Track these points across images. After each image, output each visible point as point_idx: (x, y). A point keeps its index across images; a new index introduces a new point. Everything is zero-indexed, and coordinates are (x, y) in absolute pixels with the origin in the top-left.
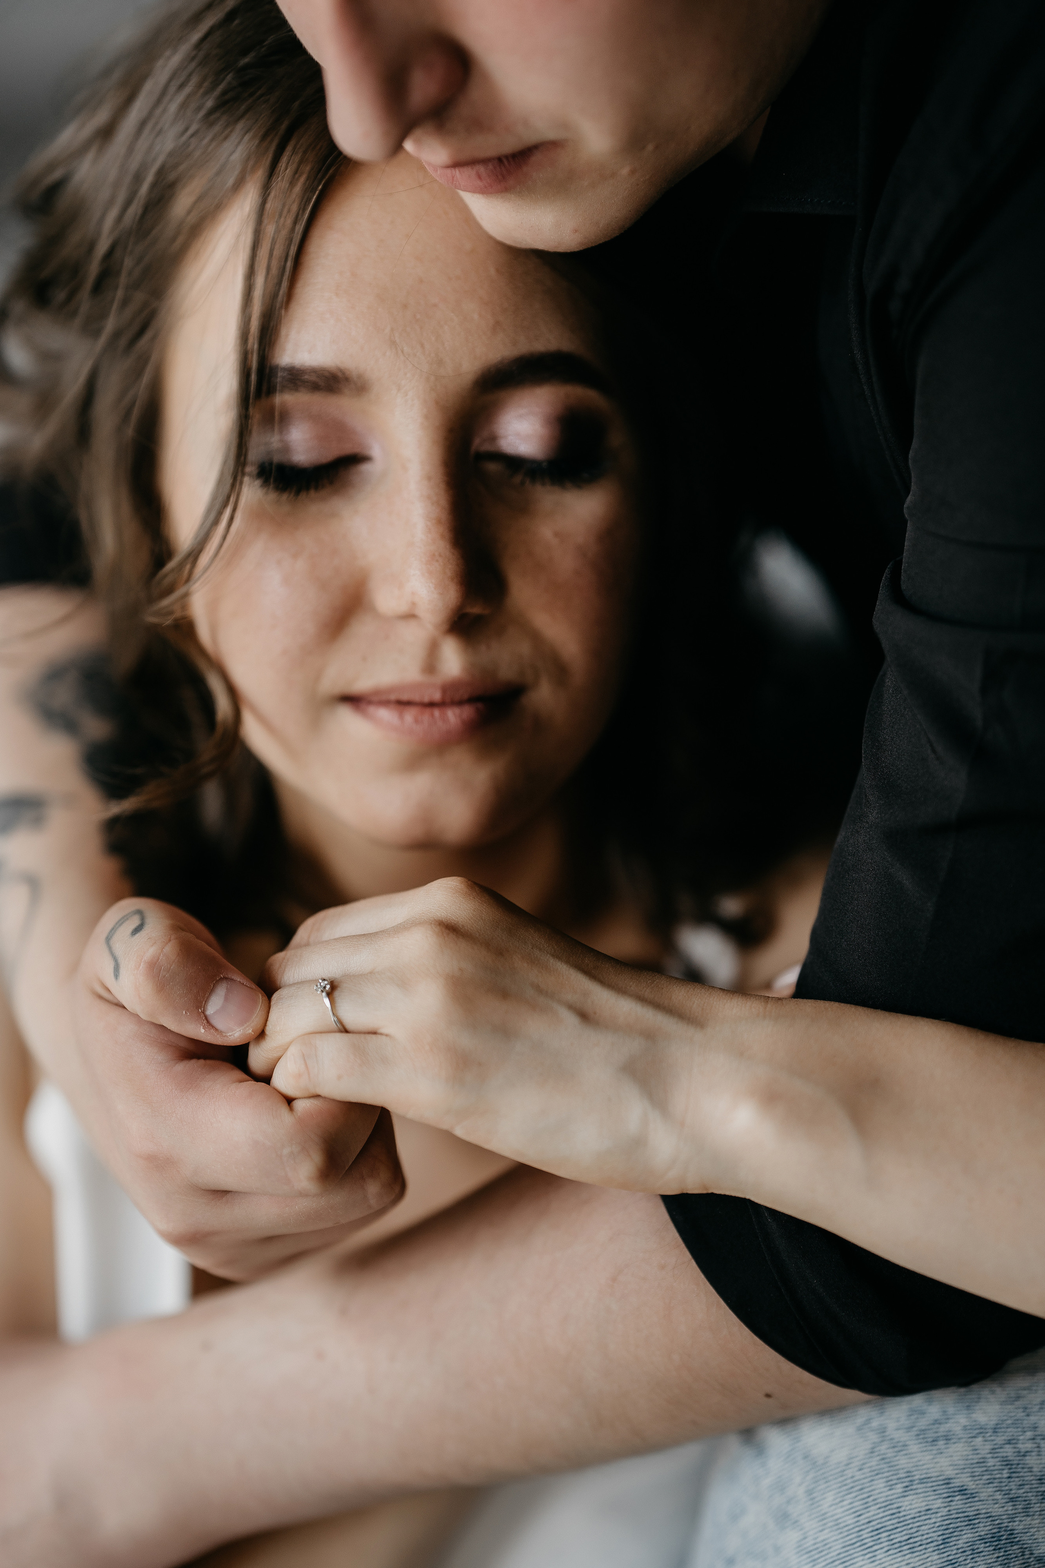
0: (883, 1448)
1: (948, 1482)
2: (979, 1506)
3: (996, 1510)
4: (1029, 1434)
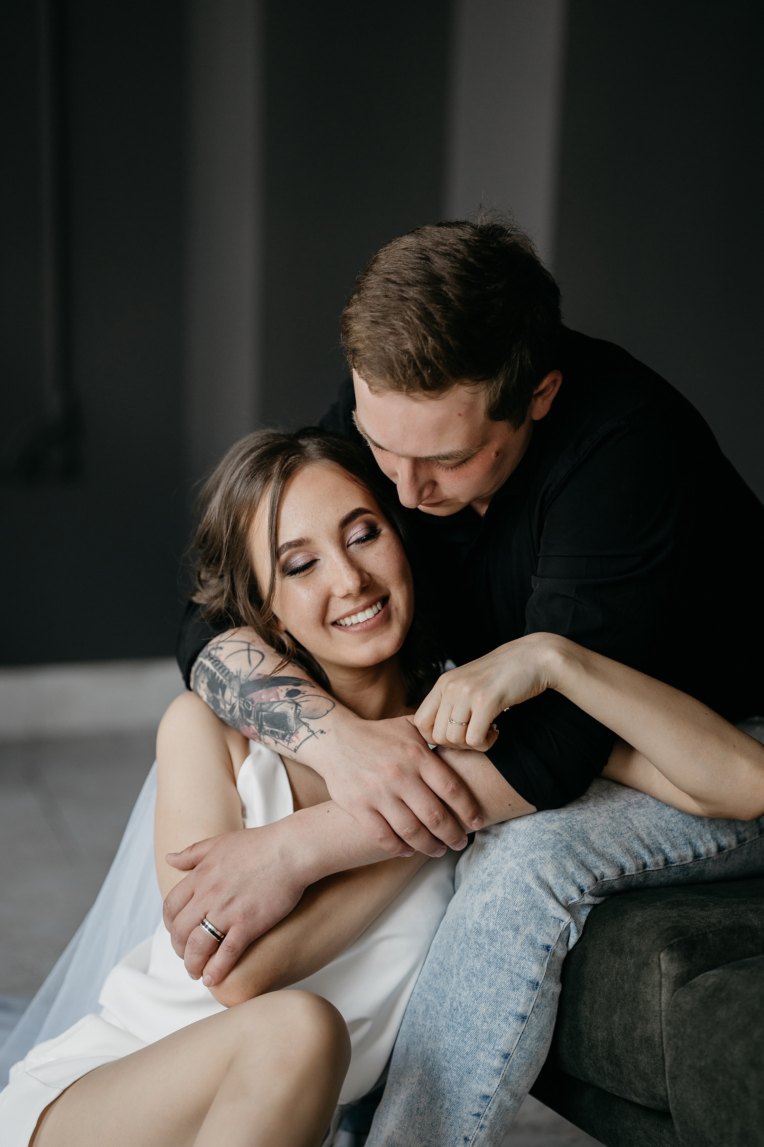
0: (536, 824)
1: (555, 831)
2: (563, 837)
3: (567, 839)
4: (575, 820)
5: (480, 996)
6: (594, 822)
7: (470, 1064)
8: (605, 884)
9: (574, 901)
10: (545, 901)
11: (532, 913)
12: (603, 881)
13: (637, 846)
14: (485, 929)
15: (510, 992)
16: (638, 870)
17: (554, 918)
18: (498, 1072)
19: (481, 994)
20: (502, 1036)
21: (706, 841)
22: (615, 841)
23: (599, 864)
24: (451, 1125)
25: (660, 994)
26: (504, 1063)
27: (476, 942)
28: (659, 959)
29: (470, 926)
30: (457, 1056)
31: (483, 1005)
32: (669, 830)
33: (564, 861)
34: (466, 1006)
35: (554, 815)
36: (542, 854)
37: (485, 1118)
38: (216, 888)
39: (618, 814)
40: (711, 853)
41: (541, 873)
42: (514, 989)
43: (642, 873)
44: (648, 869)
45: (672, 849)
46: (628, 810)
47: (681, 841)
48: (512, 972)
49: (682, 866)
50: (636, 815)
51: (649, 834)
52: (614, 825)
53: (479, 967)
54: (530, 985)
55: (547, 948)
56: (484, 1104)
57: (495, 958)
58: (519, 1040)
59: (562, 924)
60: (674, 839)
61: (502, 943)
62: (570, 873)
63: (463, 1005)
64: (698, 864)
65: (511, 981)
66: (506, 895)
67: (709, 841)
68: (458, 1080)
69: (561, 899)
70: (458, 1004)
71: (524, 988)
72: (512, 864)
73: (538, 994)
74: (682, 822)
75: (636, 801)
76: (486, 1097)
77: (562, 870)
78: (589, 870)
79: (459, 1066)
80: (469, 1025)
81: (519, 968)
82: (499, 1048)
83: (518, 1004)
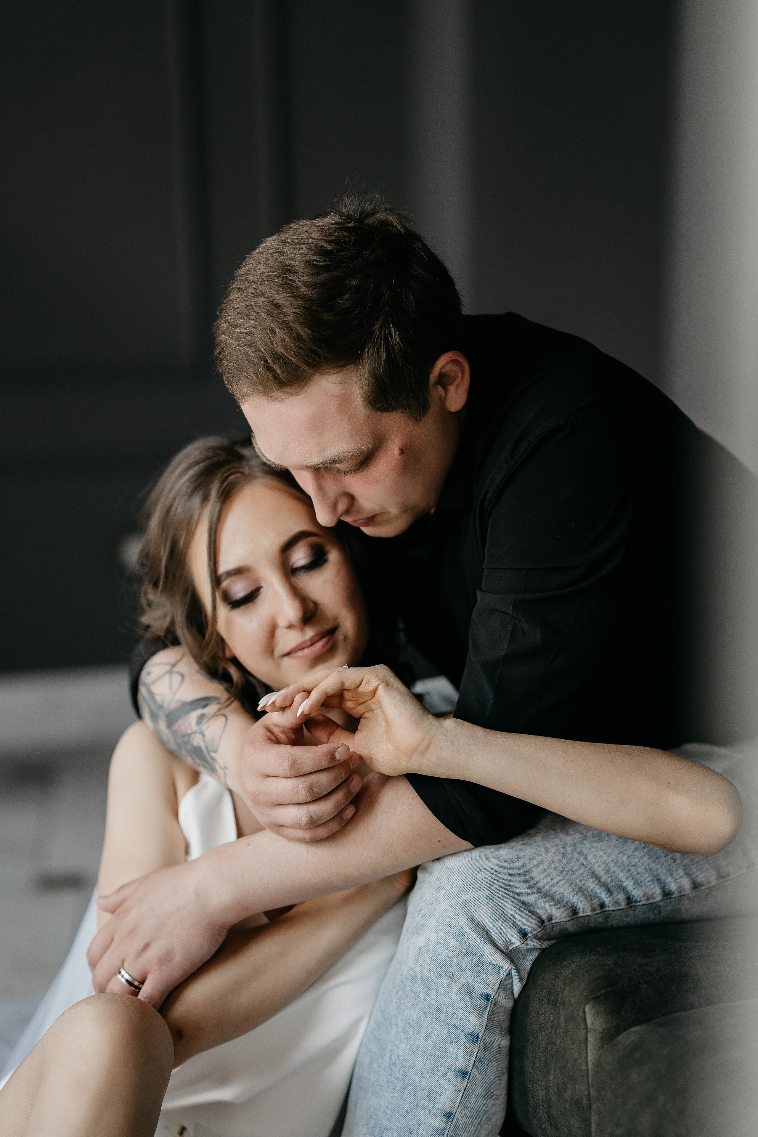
0: (472, 861)
1: (491, 869)
3: (506, 878)
4: (516, 857)
5: (417, 1050)
6: (539, 858)
7: (411, 1123)
8: (554, 926)
9: (515, 946)
10: (481, 946)
11: (467, 959)
12: (552, 923)
13: (592, 885)
14: (419, 977)
15: (448, 1045)
16: (593, 909)
17: (493, 964)
18: (441, 1132)
19: (418, 1047)
20: (442, 1093)
21: (678, 877)
22: (564, 879)
23: (545, 904)
25: (587, 1052)
26: (446, 1123)
27: (412, 990)
28: (584, 1012)
29: (405, 973)
30: (397, 1115)
31: (421, 1059)
32: (632, 866)
33: (502, 902)
34: (404, 1060)
35: (493, 851)
36: (476, 894)
38: (132, 932)
39: (569, 849)
40: (685, 890)
41: (476, 916)
42: (451, 1043)
43: (600, 913)
44: (607, 909)
45: (635, 887)
46: (582, 844)
47: (646, 877)
48: (448, 1024)
49: (649, 905)
50: (593, 850)
51: (607, 871)
52: (564, 861)
53: (415, 1017)
54: (470, 1037)
55: (487, 997)
57: (431, 1008)
58: (462, 1098)
59: (502, 972)
60: (638, 876)
61: (437, 992)
62: (509, 915)
63: (401, 1058)
64: (670, 902)
65: (449, 1033)
66: (439, 939)
67: (681, 877)
69: (499, 943)
70: (397, 1057)
71: (462, 1041)
72: (444, 905)
73: (479, 1048)
74: (647, 856)
75: (594, 834)
77: (499, 911)
78: (532, 911)
79: (399, 1125)
80: (407, 1081)
81: (457, 1019)
82: (440, 1106)
83: (457, 1058)
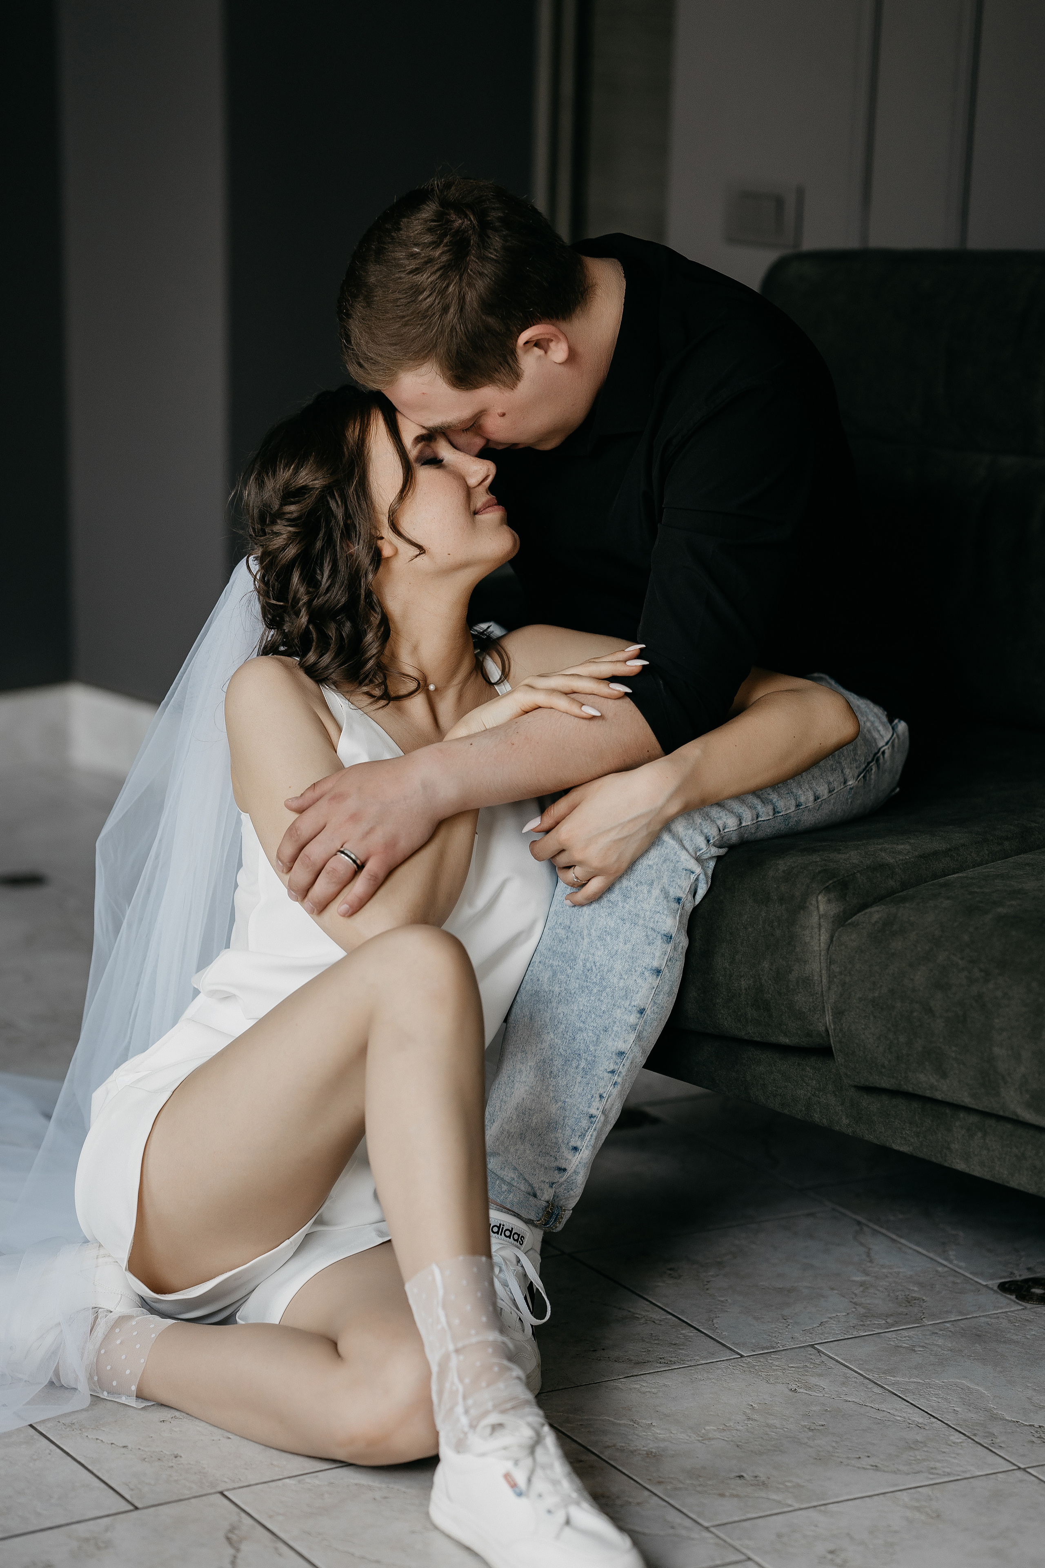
5: (616, 954)
7: (607, 1022)
8: (726, 835)
9: (704, 852)
10: (678, 853)
11: (665, 866)
12: (725, 833)
13: (751, 797)
15: (646, 947)
16: (752, 819)
17: (687, 869)
18: (634, 1027)
19: (617, 951)
20: (638, 991)
21: (805, 790)
23: (721, 813)
24: (588, 1084)
26: (639, 1018)
30: (593, 1016)
31: (619, 961)
34: (600, 965)
37: (619, 1075)
40: (809, 802)
42: (649, 944)
43: (755, 823)
44: (760, 819)
45: (778, 799)
47: (784, 790)
48: (646, 927)
49: (787, 816)
53: (612, 926)
54: (665, 938)
55: (678, 900)
56: (619, 1061)
57: (629, 914)
58: (654, 995)
59: (692, 876)
61: (636, 899)
62: (697, 824)
63: (598, 964)
64: (799, 813)
65: (647, 936)
68: (595, 1039)
69: (691, 850)
70: (592, 964)
71: (659, 942)
73: (670, 947)
76: (621, 1054)
77: (690, 821)
78: (712, 820)
79: (595, 1025)
80: (604, 984)
81: (654, 922)
82: (636, 1003)
83: (653, 958)
